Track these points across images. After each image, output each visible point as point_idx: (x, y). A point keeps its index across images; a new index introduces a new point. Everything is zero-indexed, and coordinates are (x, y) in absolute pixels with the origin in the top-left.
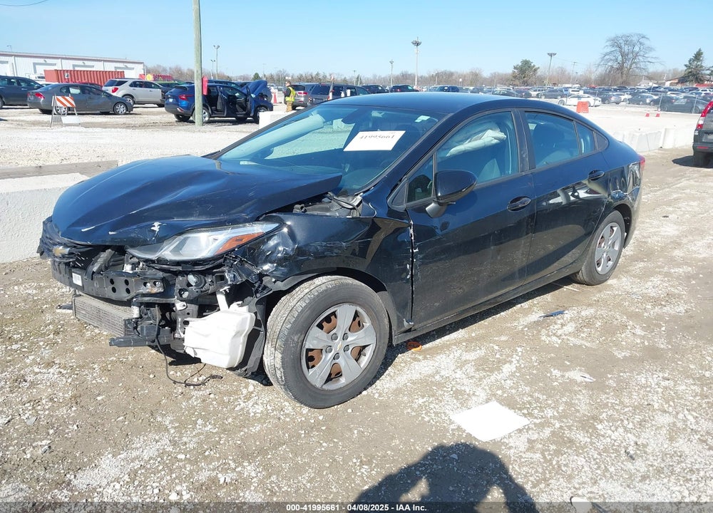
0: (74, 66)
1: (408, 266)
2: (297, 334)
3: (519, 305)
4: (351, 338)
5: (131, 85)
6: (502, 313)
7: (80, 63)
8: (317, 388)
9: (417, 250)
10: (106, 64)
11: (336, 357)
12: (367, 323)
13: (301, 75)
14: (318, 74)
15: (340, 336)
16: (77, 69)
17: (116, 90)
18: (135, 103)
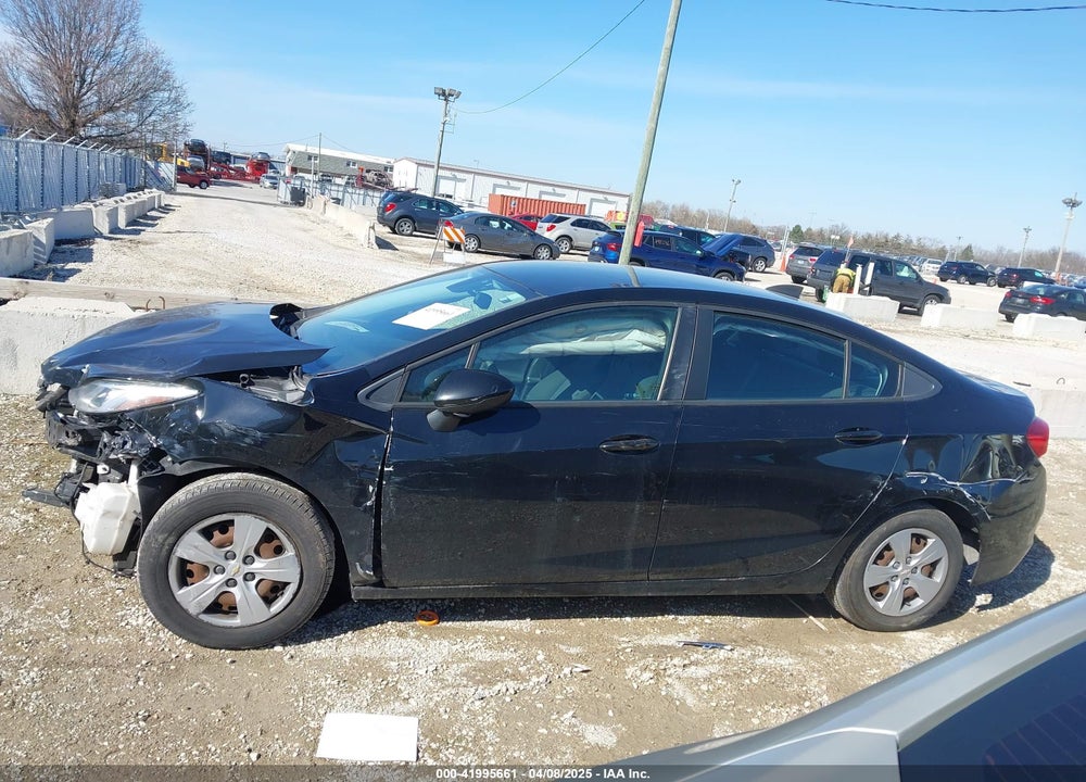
0: (541, 193)
1: (371, 488)
2: (162, 532)
3: (671, 617)
4: (259, 565)
5: (573, 224)
6: (628, 619)
7: (550, 189)
8: (190, 615)
9: (391, 469)
10: (582, 193)
11: (231, 582)
12: (290, 552)
13: (870, 236)
14: (897, 237)
15: (240, 557)
16: (544, 197)
17: (552, 227)
18: (572, 248)
